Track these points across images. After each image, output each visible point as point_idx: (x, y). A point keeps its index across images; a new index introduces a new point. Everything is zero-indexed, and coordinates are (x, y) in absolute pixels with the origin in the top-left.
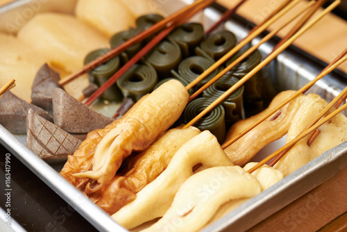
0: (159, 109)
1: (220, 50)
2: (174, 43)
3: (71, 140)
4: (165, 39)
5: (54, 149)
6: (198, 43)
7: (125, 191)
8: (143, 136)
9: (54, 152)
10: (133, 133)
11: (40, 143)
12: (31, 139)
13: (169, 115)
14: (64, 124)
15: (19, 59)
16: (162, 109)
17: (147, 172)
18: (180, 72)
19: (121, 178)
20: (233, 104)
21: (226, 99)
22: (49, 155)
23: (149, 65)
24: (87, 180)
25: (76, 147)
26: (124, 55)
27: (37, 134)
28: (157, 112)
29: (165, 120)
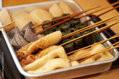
0: (51, 38)
1: (82, 27)
2: (70, 23)
3: (25, 42)
4: (68, 21)
5: (19, 44)
6: (76, 24)
7: (31, 59)
8: (43, 44)
9: (19, 45)
10: (40, 43)
11: (16, 41)
12: (14, 40)
13: (54, 40)
14: (25, 38)
15: (25, 19)
16: (52, 38)
17: (41, 55)
18: (67, 31)
19: (32, 55)
20: (77, 42)
21: (75, 40)
22: (17, 45)
23: (60, 27)
24: (22, 53)
25: (26, 45)
26: (54, 23)
27: (16, 38)
28: (50, 38)
29: (52, 41)
